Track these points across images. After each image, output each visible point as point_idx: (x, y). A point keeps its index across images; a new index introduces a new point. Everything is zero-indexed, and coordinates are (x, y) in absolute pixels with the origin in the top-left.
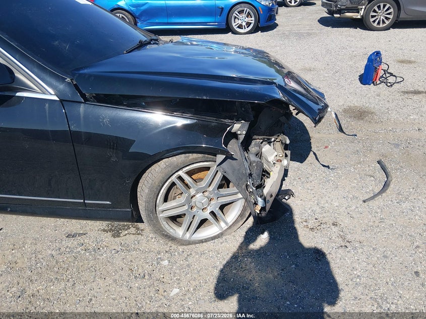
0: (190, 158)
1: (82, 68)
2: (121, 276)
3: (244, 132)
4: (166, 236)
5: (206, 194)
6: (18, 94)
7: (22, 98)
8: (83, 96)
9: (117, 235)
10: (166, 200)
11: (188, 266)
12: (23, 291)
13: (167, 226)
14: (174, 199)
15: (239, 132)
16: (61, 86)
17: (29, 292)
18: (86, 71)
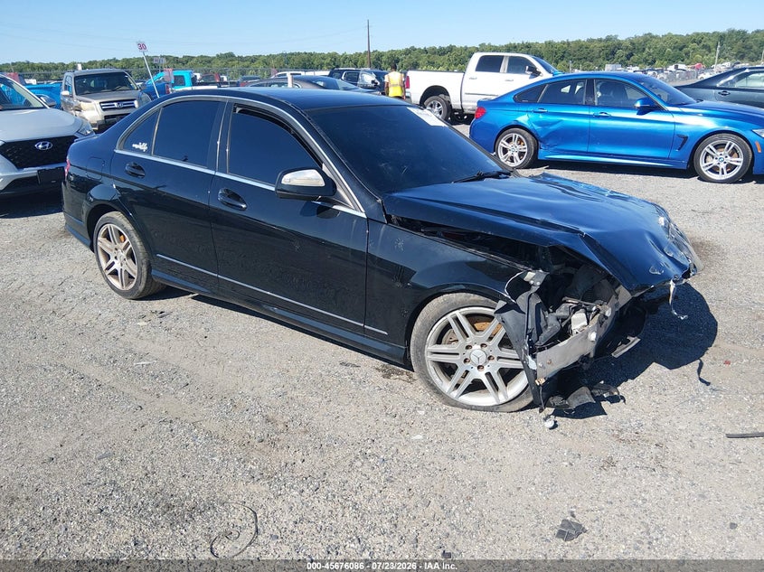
0: (471, 298)
1: (394, 192)
2: (374, 409)
3: (538, 284)
4: (432, 385)
5: (485, 349)
6: (335, 207)
7: (338, 211)
8: (389, 218)
9: (388, 376)
10: (439, 341)
11: (444, 423)
12: (286, 393)
13: (433, 372)
14: (450, 343)
15: (532, 282)
16: (372, 206)
17: (289, 395)
18: (396, 194)
